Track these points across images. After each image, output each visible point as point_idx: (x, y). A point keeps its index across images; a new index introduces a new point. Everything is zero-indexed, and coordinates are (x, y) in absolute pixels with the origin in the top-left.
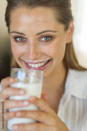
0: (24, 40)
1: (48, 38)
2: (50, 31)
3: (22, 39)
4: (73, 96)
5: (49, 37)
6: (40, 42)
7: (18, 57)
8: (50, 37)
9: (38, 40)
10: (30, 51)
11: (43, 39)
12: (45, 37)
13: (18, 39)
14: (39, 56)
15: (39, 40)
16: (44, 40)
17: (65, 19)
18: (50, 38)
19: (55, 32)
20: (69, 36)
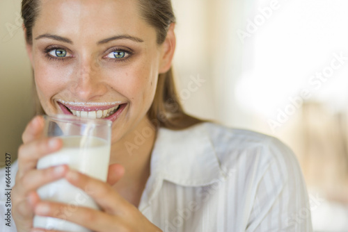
0: (68, 55)
1: (122, 54)
2: (130, 38)
3: (61, 53)
4: (166, 182)
5: (124, 51)
6: (104, 61)
7: (50, 94)
8: (127, 52)
9: (100, 57)
10: (80, 80)
11: (112, 55)
12: (114, 51)
13: (53, 53)
14: (100, 92)
15: (103, 58)
16: (113, 57)
17: (162, 16)
18: (126, 55)
19: (140, 41)
20: (164, 57)
